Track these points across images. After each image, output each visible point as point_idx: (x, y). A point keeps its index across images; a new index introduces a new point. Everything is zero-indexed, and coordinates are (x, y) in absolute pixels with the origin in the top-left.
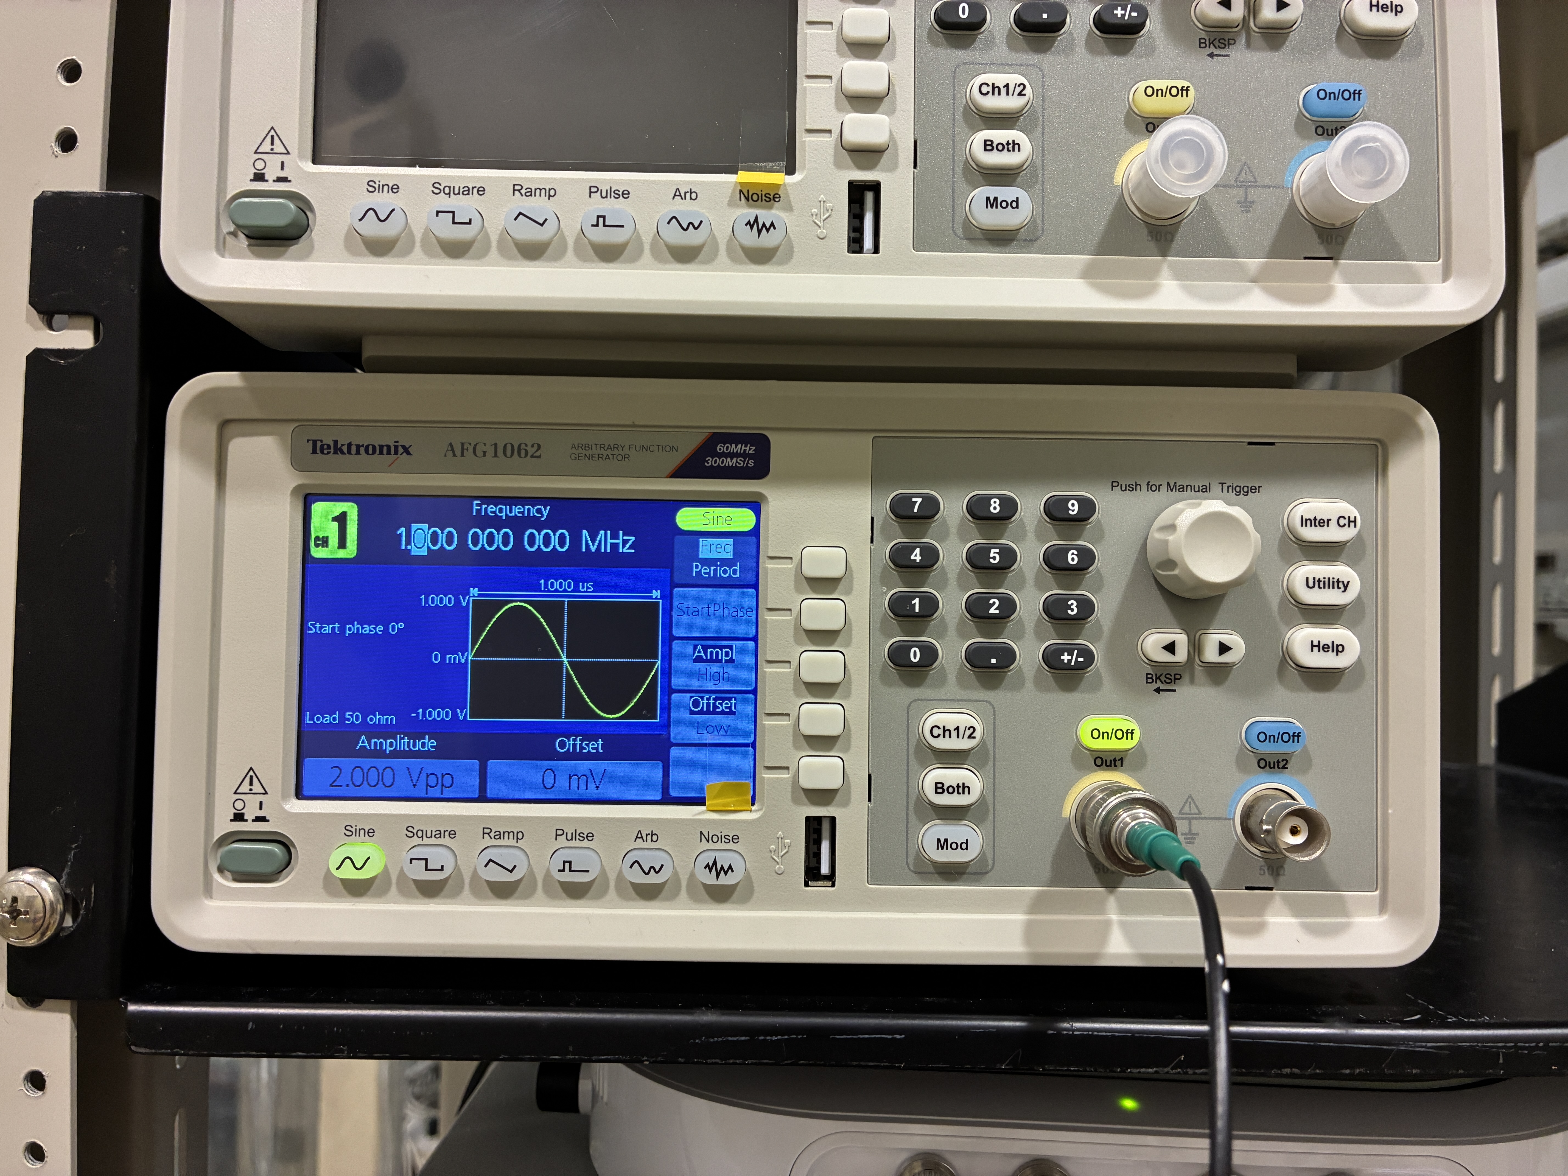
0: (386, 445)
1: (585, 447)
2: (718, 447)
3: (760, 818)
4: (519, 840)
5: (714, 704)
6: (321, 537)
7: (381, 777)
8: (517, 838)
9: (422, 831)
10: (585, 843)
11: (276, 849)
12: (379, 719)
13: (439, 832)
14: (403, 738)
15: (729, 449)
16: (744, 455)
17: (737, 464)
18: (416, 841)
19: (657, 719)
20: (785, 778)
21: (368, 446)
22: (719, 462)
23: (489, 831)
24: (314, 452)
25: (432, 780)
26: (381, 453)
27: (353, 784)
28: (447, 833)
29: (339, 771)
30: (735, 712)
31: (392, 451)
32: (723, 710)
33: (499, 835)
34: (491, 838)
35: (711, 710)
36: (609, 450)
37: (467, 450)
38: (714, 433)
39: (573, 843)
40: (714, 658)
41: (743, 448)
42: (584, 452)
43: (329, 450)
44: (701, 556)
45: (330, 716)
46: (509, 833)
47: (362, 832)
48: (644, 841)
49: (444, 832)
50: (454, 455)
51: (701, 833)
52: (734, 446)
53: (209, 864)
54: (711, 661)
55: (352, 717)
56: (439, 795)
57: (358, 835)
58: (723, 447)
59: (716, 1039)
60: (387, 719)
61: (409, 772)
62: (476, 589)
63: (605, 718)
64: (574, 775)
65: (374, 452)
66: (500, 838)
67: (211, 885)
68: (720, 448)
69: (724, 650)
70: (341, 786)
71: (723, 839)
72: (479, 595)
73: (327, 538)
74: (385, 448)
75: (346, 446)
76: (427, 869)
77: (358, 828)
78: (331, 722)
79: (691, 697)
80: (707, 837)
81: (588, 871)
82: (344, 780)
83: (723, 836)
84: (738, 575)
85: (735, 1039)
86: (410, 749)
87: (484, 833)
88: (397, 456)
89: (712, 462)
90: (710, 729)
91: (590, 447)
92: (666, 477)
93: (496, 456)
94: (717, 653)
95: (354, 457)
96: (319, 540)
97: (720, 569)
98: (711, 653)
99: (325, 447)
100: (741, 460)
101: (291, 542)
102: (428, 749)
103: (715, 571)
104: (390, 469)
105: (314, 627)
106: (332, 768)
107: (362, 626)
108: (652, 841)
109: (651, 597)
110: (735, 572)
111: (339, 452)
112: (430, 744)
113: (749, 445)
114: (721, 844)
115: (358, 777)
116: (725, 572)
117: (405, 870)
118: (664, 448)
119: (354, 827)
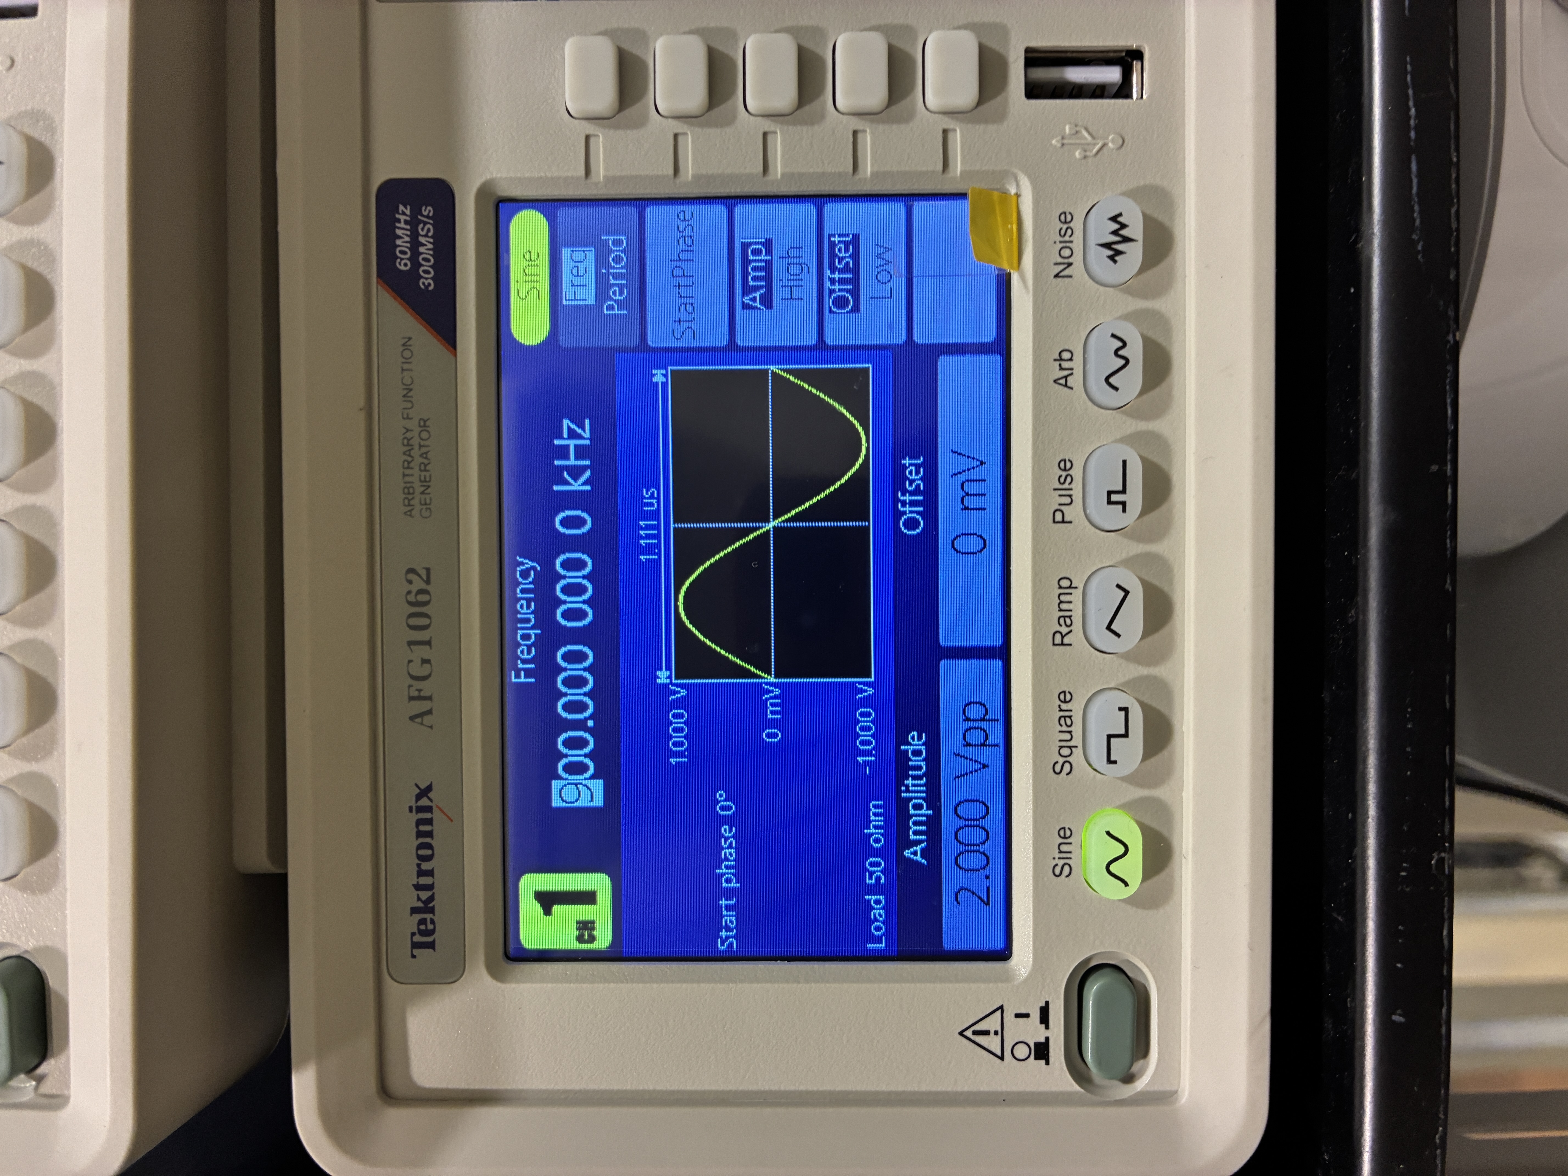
0: (417, 826)
1: (409, 493)
2: (402, 268)
3: (1029, 177)
4: (1073, 585)
5: (841, 271)
6: (577, 933)
7: (972, 823)
8: (1070, 587)
9: (1061, 747)
10: (1077, 472)
11: (1093, 990)
12: (875, 827)
13: (1063, 719)
14: (907, 786)
15: (404, 249)
16: (414, 223)
17: (430, 234)
18: (1077, 758)
19: (868, 369)
20: (962, 136)
21: (420, 858)
22: (426, 265)
23: (1058, 636)
24: (431, 945)
25: (976, 737)
26: (430, 834)
27: (984, 868)
28: (1064, 706)
29: (963, 892)
30: (853, 235)
31: (427, 815)
32: (850, 256)
33: (1066, 618)
34: (1071, 631)
35: (851, 276)
36: (412, 453)
37: (420, 691)
38: (379, 275)
39: (1077, 493)
40: (763, 274)
41: (402, 225)
42: (417, 496)
43: (428, 921)
44: (591, 301)
45: (873, 908)
46: (1061, 602)
47: (1064, 848)
48: (1072, 374)
49: (1061, 710)
50: (430, 712)
51: (1057, 276)
52: (398, 242)
53: (1118, 1098)
54: (768, 279)
55: (874, 872)
56: (1000, 726)
57: (1068, 855)
58: (402, 259)
59: (1415, 215)
60: (875, 815)
61: (963, 775)
62: (658, 673)
63: (867, 456)
64: (962, 502)
65: (429, 846)
66: (1070, 617)
67: (1155, 1093)
68: (403, 265)
69: (751, 257)
70: (988, 888)
71: (1067, 238)
72: (668, 668)
73: (578, 922)
74: (423, 828)
75: (420, 893)
76: (1126, 735)
77: (1057, 855)
78: (882, 908)
79: (831, 311)
80: (1062, 267)
81: (1124, 462)
82: (976, 882)
83: (1061, 239)
84: (623, 238)
85: (1415, 181)
86: (924, 775)
87: (1062, 644)
88: (434, 808)
89: (427, 279)
90: (884, 277)
91: (408, 485)
92: (455, 355)
93: (428, 643)
94: (755, 269)
95: (439, 881)
96: (583, 935)
97: (614, 268)
98: (755, 279)
99: (423, 927)
100: (423, 229)
101: (583, 981)
102: (923, 745)
103: (616, 276)
104: (456, 819)
105: (727, 939)
106: (958, 903)
107: (722, 862)
108: (1071, 360)
109: (664, 385)
110: (617, 243)
111: (431, 905)
112: (915, 742)
113: (397, 216)
114: (1075, 242)
115: (973, 860)
116: (617, 260)
117: (1127, 772)
118: (407, 361)
119: (1057, 861)
